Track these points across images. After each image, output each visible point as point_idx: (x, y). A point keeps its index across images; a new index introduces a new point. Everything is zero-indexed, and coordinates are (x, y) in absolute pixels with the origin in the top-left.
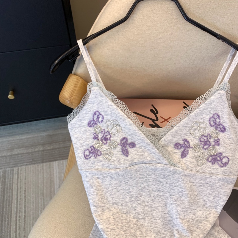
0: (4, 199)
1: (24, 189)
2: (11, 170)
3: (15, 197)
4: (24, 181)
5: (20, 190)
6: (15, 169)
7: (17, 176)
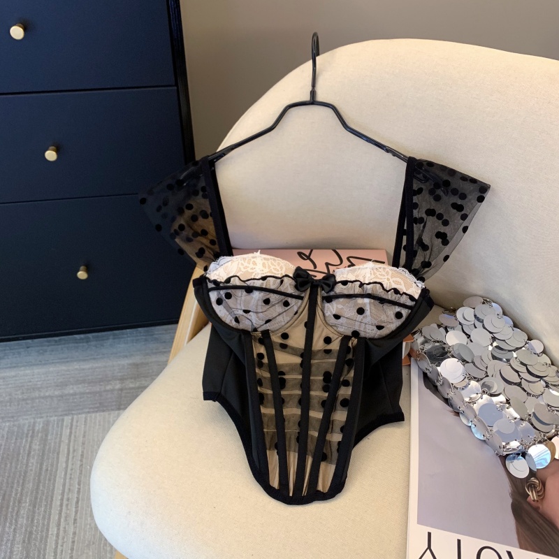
2: (58, 421)
3: (62, 465)
4: (81, 439)
5: (73, 454)
6: (67, 419)
7: (68, 431)
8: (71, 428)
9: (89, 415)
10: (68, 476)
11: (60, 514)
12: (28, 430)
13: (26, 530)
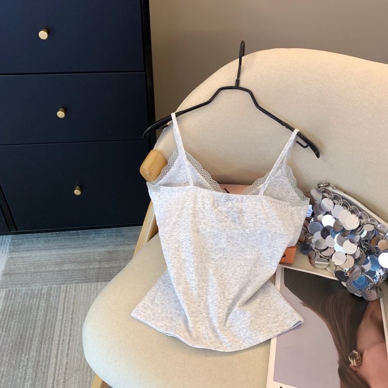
0: (46, 319)
1: (71, 310)
2: (57, 288)
3: (59, 317)
4: (72, 301)
5: (67, 310)
6: (63, 287)
7: (64, 295)
8: (66, 293)
9: (78, 284)
10: (63, 325)
11: (58, 349)
12: (38, 293)
13: (35, 359)
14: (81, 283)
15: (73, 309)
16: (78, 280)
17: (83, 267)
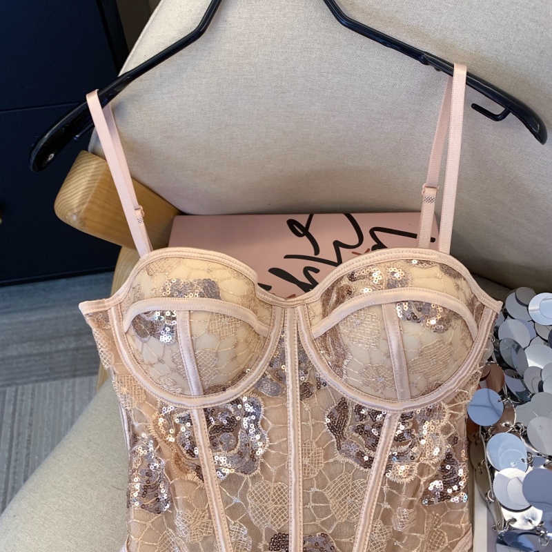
1: (27, 438)
3: (4, 455)
4: (27, 419)
5: (18, 439)
6: (10, 391)
7: (12, 407)
8: (15, 404)
9: (37, 384)
10: (12, 470)
14: (42, 381)
15: (30, 436)
16: (38, 376)
17: (46, 348)
